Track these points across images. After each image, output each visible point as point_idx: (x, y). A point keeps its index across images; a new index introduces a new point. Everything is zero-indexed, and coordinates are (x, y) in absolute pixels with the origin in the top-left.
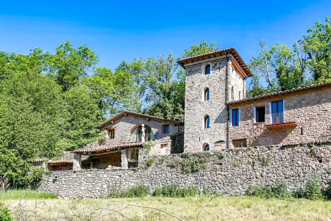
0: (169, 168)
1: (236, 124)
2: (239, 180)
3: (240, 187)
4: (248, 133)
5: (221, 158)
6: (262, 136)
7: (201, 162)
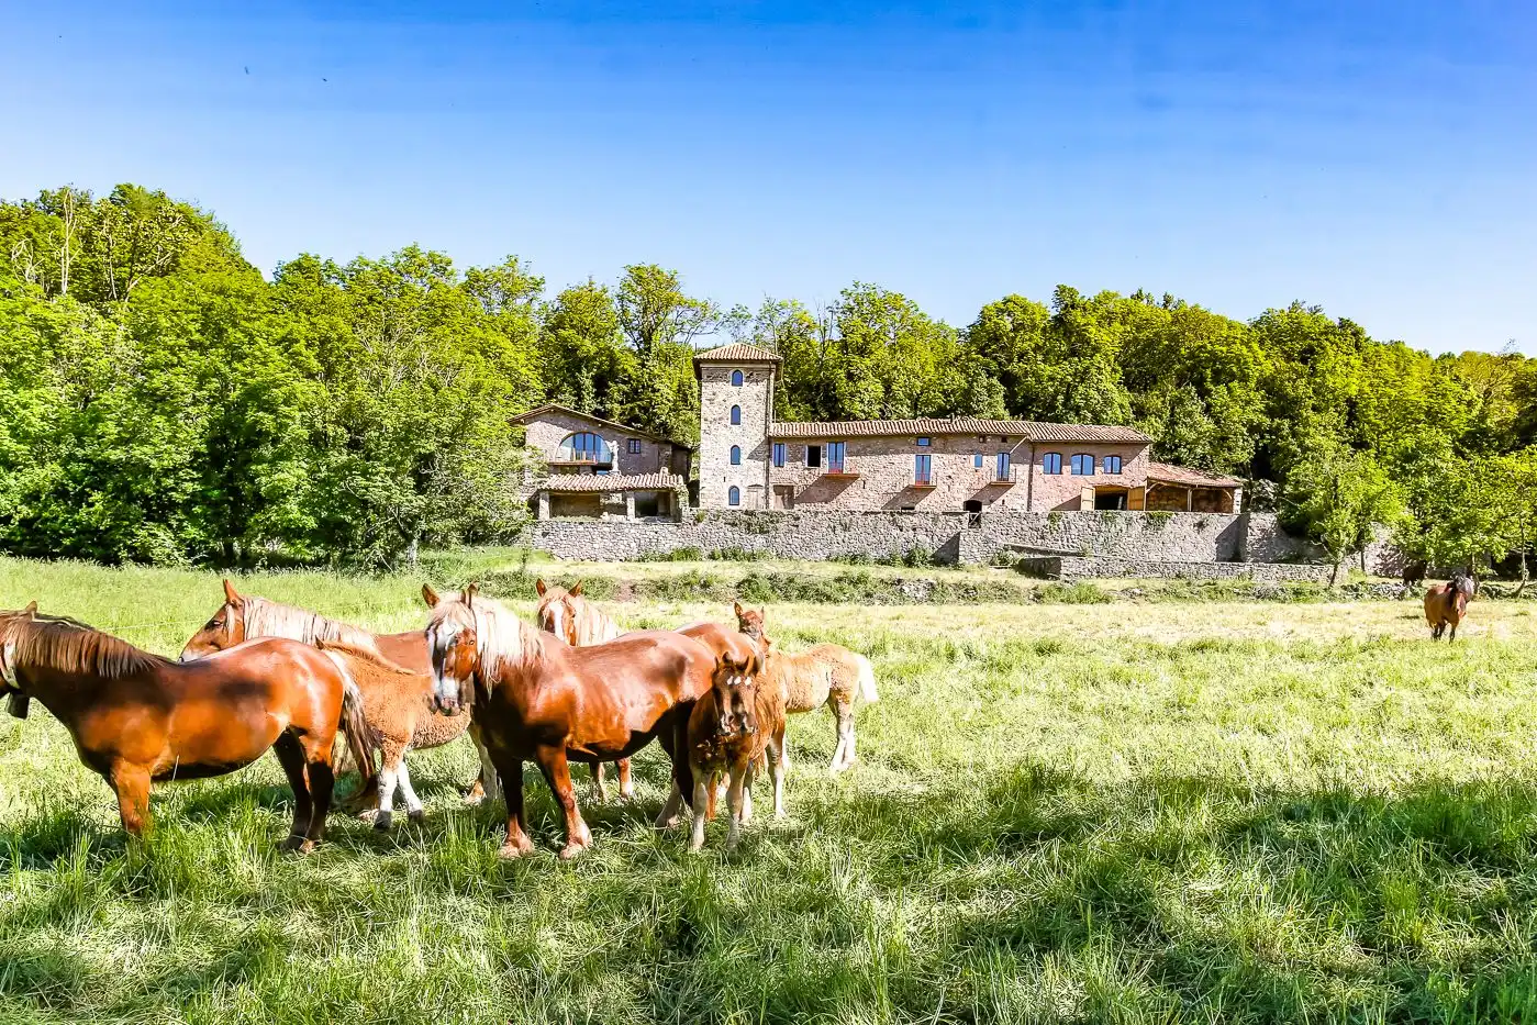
0: (728, 526)
1: (779, 465)
2: (818, 545)
3: (820, 552)
4: (797, 480)
5: (799, 518)
6: (815, 484)
7: (772, 522)
